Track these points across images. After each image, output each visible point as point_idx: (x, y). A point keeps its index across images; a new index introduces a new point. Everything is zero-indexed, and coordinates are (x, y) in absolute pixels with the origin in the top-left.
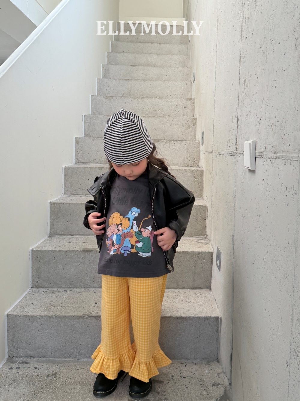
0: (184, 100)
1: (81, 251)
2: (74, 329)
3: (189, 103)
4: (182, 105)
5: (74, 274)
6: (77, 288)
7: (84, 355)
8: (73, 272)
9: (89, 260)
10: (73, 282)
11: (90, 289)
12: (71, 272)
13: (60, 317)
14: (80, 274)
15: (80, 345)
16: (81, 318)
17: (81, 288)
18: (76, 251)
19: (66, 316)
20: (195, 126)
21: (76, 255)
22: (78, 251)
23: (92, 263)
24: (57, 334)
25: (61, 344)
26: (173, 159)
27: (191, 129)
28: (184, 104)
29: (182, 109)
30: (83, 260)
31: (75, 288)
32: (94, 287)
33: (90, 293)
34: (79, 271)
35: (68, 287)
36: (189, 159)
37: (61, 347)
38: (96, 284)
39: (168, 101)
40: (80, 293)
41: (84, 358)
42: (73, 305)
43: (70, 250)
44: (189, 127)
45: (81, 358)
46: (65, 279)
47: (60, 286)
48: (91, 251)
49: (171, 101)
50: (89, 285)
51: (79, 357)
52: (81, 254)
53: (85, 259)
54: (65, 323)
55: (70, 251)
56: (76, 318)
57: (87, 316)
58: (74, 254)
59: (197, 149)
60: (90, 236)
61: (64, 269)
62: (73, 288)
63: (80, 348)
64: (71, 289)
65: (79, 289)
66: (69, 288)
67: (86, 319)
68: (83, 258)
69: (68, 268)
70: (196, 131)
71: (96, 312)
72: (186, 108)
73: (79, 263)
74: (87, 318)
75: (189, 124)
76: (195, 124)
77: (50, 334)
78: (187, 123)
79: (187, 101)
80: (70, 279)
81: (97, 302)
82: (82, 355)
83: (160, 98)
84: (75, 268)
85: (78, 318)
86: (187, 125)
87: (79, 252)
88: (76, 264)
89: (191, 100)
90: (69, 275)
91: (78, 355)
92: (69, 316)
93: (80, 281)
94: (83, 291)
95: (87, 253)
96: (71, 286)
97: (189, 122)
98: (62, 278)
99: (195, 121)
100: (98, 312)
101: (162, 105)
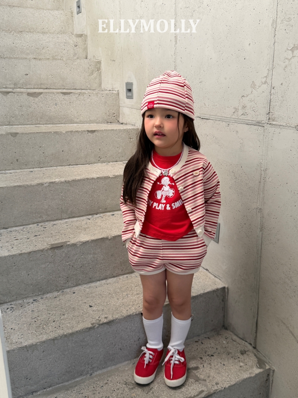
0: (74, 37)
1: (48, 249)
2: (84, 344)
3: (79, 40)
4: (72, 42)
5: (42, 277)
6: (48, 293)
7: (96, 368)
8: (41, 276)
9: (60, 257)
10: (42, 288)
11: (65, 290)
12: (39, 276)
13: (66, 336)
14: (50, 275)
15: (92, 359)
16: (91, 329)
17: (52, 292)
18: (42, 251)
19: (73, 333)
20: (100, 72)
21: (43, 255)
22: (45, 250)
23: (64, 260)
24: (63, 356)
25: (69, 365)
26: (90, 115)
27: (95, 74)
28: (73, 41)
29: (72, 48)
30: (53, 258)
31: (45, 293)
32: (68, 287)
33: (69, 295)
34: (49, 273)
35: (36, 295)
36: (108, 114)
37: (70, 368)
38: (71, 283)
39: (54, 37)
40: (58, 299)
41: (96, 371)
42: (66, 316)
43: (34, 250)
44: (92, 73)
45: (93, 372)
46: (31, 287)
47: (25, 296)
48: (62, 246)
49: (58, 37)
50: (63, 286)
51: (91, 372)
52: (50, 252)
53: (54, 257)
54: (72, 340)
55: (34, 252)
56: (85, 331)
57: (97, 326)
58: (40, 254)
59: (116, 101)
60: (31, 226)
61: (29, 275)
62: (43, 294)
63: (91, 362)
64: (41, 295)
65: (51, 294)
66: (38, 295)
67: (96, 329)
68: (53, 256)
69: (34, 273)
70: (101, 77)
71: (103, 316)
72: (77, 47)
73: (48, 264)
74: (98, 327)
75: (93, 68)
76: (99, 69)
77: (55, 359)
78: (90, 67)
79: (78, 38)
80: (38, 285)
81: (90, 304)
82: (94, 369)
83: (44, 33)
84: (43, 271)
85: (88, 330)
86: (90, 70)
87: (47, 250)
88: (43, 266)
89: (82, 37)
90: (35, 280)
91: (89, 370)
92: (77, 331)
93: (51, 284)
94: (59, 296)
95: (57, 250)
96: (40, 293)
97: (92, 66)
98: (27, 286)
99: (98, 65)
100: (106, 316)
101: (47, 42)
